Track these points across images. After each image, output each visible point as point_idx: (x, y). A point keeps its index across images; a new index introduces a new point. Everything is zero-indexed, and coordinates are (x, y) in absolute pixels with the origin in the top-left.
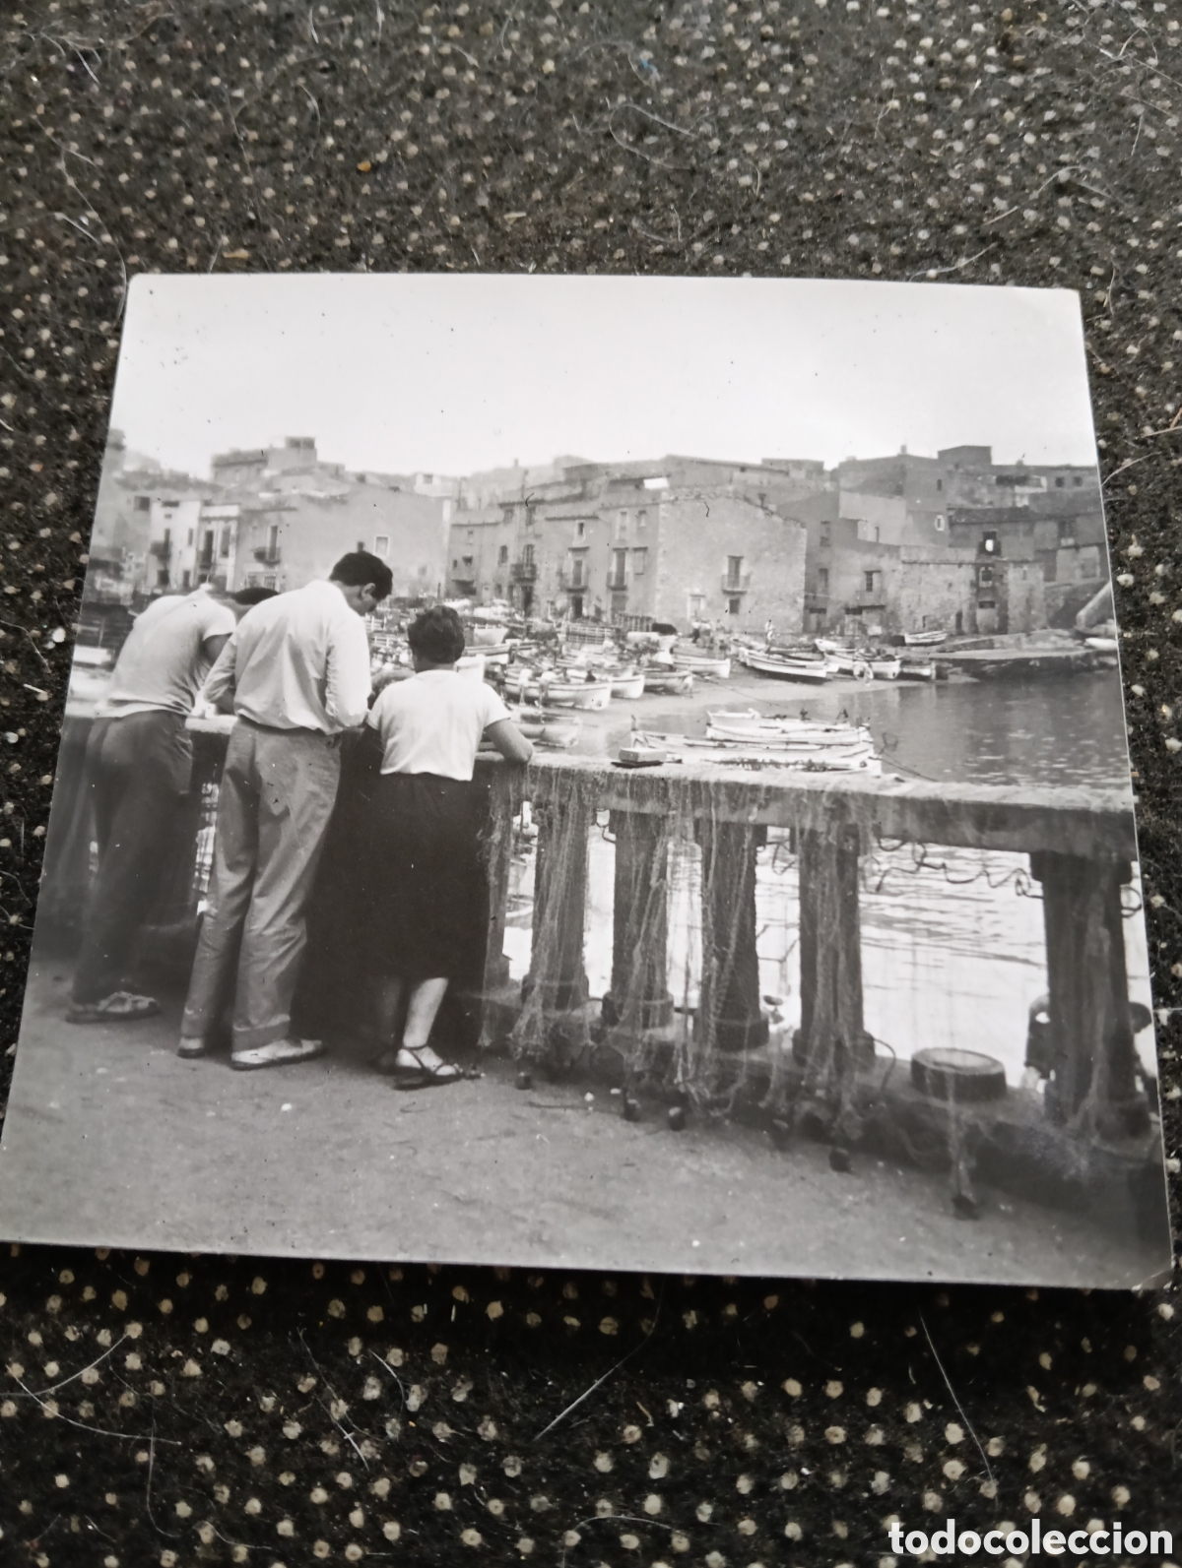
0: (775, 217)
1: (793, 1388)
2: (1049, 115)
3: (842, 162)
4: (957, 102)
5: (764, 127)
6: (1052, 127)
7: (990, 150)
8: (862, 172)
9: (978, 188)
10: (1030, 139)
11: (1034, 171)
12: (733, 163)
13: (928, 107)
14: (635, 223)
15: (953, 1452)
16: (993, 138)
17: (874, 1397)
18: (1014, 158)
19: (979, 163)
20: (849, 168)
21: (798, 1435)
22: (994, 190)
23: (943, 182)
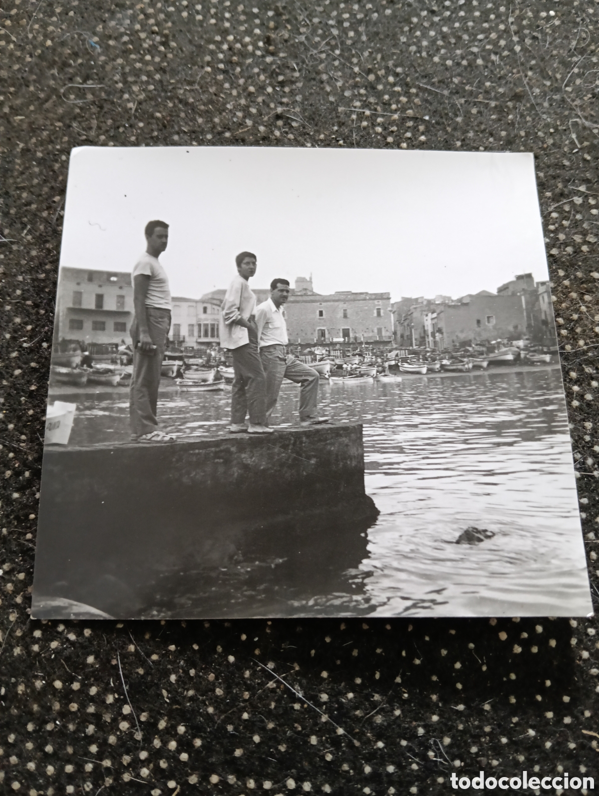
0: (141, 125)
1: (58, 684)
2: (281, 78)
3: (178, 98)
4: (238, 69)
5: (144, 78)
6: (282, 84)
7: (250, 94)
8: (186, 104)
9: (240, 114)
10: (270, 90)
11: (268, 106)
12: (126, 96)
13: (224, 72)
14: (75, 125)
15: (125, 718)
16: (252, 89)
17: (93, 691)
18: (260, 99)
19: (243, 102)
20: (181, 101)
21: (57, 706)
22: (248, 115)
23: (224, 110)
